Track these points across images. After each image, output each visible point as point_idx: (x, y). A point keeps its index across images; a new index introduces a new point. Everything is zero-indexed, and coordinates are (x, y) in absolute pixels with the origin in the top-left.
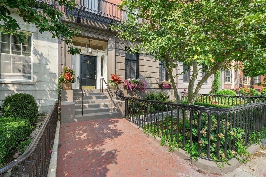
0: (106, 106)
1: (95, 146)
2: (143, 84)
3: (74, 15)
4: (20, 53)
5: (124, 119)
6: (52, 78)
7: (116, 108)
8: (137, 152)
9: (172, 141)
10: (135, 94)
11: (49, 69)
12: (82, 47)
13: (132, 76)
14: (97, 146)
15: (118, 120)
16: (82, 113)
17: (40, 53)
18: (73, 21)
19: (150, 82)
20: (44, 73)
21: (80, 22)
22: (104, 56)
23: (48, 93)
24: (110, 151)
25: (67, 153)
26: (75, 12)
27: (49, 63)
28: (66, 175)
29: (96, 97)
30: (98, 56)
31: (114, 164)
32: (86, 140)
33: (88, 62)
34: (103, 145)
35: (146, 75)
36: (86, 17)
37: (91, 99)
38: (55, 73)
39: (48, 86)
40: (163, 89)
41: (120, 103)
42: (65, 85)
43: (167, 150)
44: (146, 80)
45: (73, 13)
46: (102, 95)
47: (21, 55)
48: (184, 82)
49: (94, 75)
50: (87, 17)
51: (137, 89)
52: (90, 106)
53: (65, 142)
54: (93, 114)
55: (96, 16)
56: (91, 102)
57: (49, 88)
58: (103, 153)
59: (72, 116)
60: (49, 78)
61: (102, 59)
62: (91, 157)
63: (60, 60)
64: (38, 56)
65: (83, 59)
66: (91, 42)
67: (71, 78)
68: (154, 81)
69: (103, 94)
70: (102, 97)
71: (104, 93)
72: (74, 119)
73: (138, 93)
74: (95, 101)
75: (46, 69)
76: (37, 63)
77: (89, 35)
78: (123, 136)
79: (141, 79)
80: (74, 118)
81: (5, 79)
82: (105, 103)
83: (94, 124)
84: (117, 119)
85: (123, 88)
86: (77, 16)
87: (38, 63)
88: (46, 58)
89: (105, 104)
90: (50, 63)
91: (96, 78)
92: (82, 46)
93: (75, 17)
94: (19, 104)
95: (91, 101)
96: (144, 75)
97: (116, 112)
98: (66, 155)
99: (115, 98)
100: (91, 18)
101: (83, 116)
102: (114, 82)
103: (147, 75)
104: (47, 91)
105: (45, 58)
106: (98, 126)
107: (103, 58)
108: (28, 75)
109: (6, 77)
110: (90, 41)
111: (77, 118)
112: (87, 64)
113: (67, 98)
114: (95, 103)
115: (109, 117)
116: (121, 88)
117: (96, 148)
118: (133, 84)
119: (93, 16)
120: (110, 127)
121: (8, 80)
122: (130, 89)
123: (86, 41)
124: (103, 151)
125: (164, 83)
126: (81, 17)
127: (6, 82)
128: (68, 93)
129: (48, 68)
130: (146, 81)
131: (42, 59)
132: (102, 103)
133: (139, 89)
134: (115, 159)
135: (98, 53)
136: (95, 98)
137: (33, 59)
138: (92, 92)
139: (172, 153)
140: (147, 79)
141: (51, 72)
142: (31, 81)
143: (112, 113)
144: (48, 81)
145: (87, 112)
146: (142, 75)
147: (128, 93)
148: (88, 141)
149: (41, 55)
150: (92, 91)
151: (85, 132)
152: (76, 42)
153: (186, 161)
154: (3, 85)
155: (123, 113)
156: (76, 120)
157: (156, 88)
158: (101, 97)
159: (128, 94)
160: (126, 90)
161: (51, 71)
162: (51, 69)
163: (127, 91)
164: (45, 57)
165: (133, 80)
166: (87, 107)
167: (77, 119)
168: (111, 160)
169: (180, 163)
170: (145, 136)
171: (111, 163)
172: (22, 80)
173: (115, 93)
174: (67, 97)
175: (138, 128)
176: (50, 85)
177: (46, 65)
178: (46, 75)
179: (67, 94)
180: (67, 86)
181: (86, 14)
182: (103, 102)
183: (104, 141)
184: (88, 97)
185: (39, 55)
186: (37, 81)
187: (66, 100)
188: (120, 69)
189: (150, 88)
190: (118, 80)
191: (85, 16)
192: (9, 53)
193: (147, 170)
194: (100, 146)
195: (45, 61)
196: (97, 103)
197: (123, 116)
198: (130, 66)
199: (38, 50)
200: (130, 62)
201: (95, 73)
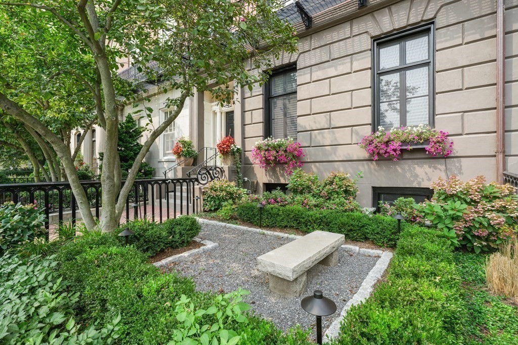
19: (331, 141)
44: (316, 137)
68: (343, 136)
79: (301, 137)
90: (184, 134)
96: (310, 125)
103: (320, 123)
105: (181, 130)
130: (315, 141)
131: (179, 132)
140: (319, 134)
149: (179, 128)
154: (162, 163)
157: (355, 159)
174: (177, 176)
179: (177, 172)
188: (253, 124)
195: (181, 134)
199: (177, 123)
200: (282, 99)
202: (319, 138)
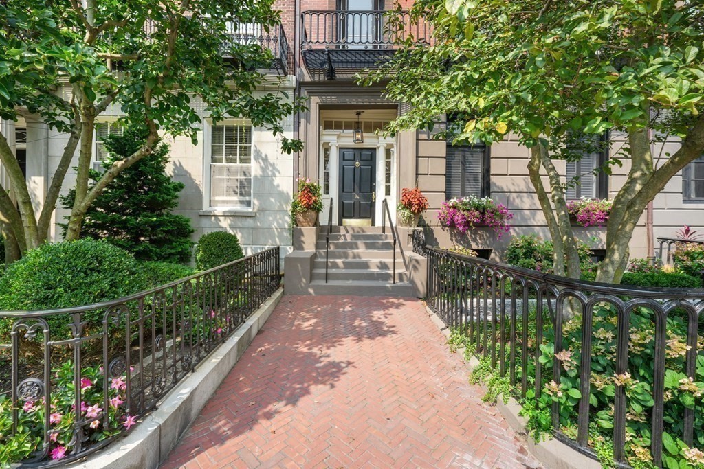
0: (384, 266)
1: (316, 347)
2: (499, 214)
3: (322, 64)
4: (236, 159)
5: (420, 302)
6: (282, 203)
7: (405, 274)
8: (396, 378)
9: (502, 376)
10: (475, 240)
11: (278, 186)
12: (345, 131)
13: (468, 190)
14: (320, 346)
15: (404, 303)
16: (327, 277)
17: (263, 156)
18: (319, 78)
19: (530, 206)
20: (271, 194)
21: (335, 76)
22: (392, 146)
23: (276, 232)
24: (337, 361)
25: (264, 346)
26: (321, 58)
27: (277, 174)
28: (241, 379)
29: (365, 243)
30: (379, 148)
31: (328, 387)
32: (308, 331)
33: (357, 163)
34: (332, 348)
35: (513, 184)
36: (345, 62)
37: (353, 249)
38: (288, 194)
39: (275, 219)
40: (580, 226)
41: (414, 262)
42: (300, 217)
43: (479, 397)
44: (514, 199)
45: (318, 61)
46: (382, 240)
47: (238, 163)
49: (371, 192)
50: (348, 62)
51: (481, 225)
52: (347, 265)
53: (272, 327)
54: (350, 283)
55: (365, 53)
56: (351, 255)
57: (278, 223)
58: (321, 362)
59: (304, 280)
60: (278, 204)
61: (388, 153)
62: (296, 364)
63: (296, 165)
64: (261, 161)
65: (362, 159)
66: (362, 116)
67: (312, 201)
69: (384, 237)
70: (379, 246)
71: (386, 235)
72: (307, 289)
73: (485, 237)
74: (361, 255)
75: (274, 185)
76: (258, 175)
77: (354, 102)
78: (388, 340)
79: (497, 198)
80: (309, 287)
81: (216, 208)
82: (383, 260)
83: (344, 303)
84: (401, 301)
85: (440, 224)
86: (326, 66)
87: (261, 176)
88: (274, 164)
89: (381, 262)
90: (279, 173)
91: (375, 199)
92: (345, 129)
93: (324, 70)
94: (213, 250)
95: (353, 252)
96: (507, 187)
97: (406, 282)
98: (259, 349)
99: (409, 250)
100: (355, 62)
101: (327, 284)
102: (407, 208)
103: (518, 186)
104: (275, 229)
105: (271, 165)
106: (350, 309)
107: (392, 149)
108: (247, 198)
109: (219, 205)
110: (358, 114)
111: (314, 288)
112: (354, 168)
114: (360, 258)
115: (386, 292)
116: (431, 224)
117: (315, 350)
118: (466, 213)
119: (358, 56)
120: (372, 316)
121: (219, 210)
122: (458, 226)
123: (350, 116)
124: (322, 359)
125: (584, 206)
126: (335, 66)
127: (217, 213)
128: (305, 234)
129: (275, 183)
130: (512, 204)
131: (267, 167)
132: (374, 258)
133: (488, 226)
134: (336, 379)
135: (378, 138)
136: (364, 246)
137: (254, 168)
138: (362, 233)
139: (489, 407)
140: (518, 197)
141: (280, 191)
142: (250, 210)
143: (393, 285)
144: (276, 208)
145: (338, 277)
146: (498, 187)
147: (454, 238)
148: (311, 334)
149: (265, 159)
150: (363, 231)
151: (315, 317)
152: (332, 121)
153: (515, 438)
154: (213, 218)
155: (422, 289)
156: (311, 291)
158: (377, 245)
159: (452, 240)
160: (447, 228)
161: (281, 188)
162: (280, 184)
163: (451, 231)
164: (272, 162)
165: (465, 200)
166: (341, 265)
167: (314, 290)
168: (327, 378)
169: (490, 433)
170: (445, 351)
171: (324, 383)
172: (239, 208)
173: (409, 235)
174: (303, 242)
175: (442, 329)
176: (278, 217)
177: (274, 178)
178: (272, 198)
179: (303, 235)
180: (306, 219)
181: (344, 56)
182: (377, 258)
183: (341, 341)
184: (349, 243)
185: (263, 160)
186: (259, 210)
187: (302, 248)
188: (430, 174)
189: (529, 223)
190: (417, 202)
191: (342, 62)
192: (222, 162)
193: (388, 419)
194: (325, 348)
195: (271, 171)
196: (364, 259)
197: (421, 297)
198: (464, 164)
199: (261, 151)
200: (462, 151)
201: (372, 188)
202: (518, 201)
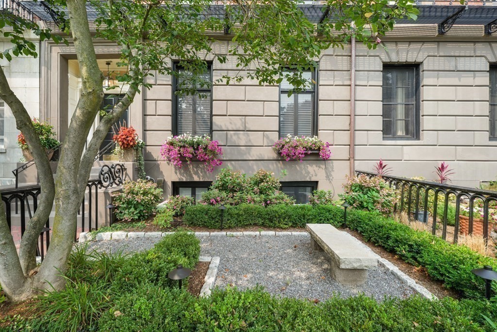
19: (246, 142)
35: (231, 123)
48: (384, 138)
68: (256, 138)
73: (206, 170)
79: (217, 136)
85: (165, 159)
96: (225, 125)
103: (235, 125)
110: (108, 64)
113: (26, 178)
116: (158, 159)
130: (230, 141)
137: (6, 111)
142: (3, 147)
146: (217, 126)
157: (266, 158)
159: (176, 173)
160: (172, 163)
174: (26, 176)
186: (9, 147)
188: (159, 115)
189: (245, 158)
198: (193, 105)
202: (235, 138)
